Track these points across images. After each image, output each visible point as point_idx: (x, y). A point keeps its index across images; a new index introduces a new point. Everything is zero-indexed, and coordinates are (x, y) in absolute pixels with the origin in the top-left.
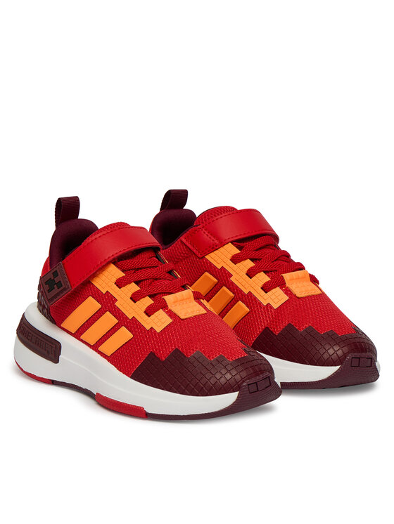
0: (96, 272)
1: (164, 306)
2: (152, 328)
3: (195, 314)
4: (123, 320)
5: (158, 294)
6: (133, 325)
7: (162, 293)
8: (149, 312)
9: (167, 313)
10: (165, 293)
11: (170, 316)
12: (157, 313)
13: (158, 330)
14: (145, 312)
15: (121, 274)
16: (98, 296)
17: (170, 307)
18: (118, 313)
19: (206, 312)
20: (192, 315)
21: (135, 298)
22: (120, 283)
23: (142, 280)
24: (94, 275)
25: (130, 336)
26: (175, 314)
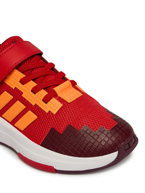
0: (6, 76)
1: (55, 95)
2: (50, 111)
3: (76, 98)
4: (29, 107)
5: (49, 87)
6: (36, 109)
7: (52, 86)
8: (46, 100)
9: (58, 99)
10: (53, 86)
11: (60, 101)
12: (51, 101)
13: (54, 112)
14: (43, 100)
15: (23, 76)
16: (10, 90)
17: (59, 96)
18: (24, 101)
19: (82, 95)
20: (74, 99)
21: (34, 91)
22: (23, 82)
23: (37, 78)
24: (6, 78)
25: (36, 117)
26: (63, 100)
